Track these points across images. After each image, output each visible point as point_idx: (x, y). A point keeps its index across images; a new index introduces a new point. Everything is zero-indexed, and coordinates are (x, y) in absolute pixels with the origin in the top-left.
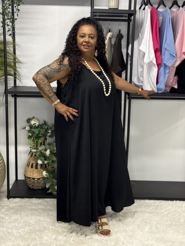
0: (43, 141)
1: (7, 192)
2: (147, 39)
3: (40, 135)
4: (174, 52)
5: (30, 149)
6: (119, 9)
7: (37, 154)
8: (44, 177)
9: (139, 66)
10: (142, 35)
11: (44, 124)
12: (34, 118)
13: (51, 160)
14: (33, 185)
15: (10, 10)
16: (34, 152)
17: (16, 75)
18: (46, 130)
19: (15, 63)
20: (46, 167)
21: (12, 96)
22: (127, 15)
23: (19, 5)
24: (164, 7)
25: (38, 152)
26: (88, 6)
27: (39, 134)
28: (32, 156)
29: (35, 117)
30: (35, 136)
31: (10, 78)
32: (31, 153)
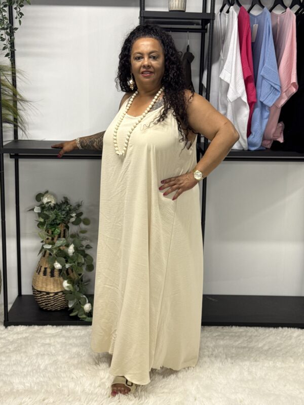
0: (62, 230)
1: (3, 316)
2: (232, 61)
3: (58, 222)
4: (277, 83)
5: (42, 244)
6: (187, 11)
7: (53, 252)
8: (66, 290)
9: (220, 106)
10: (224, 54)
11: (64, 203)
12: (47, 192)
13: (76, 263)
14: (46, 304)
15: (7, 14)
16: (48, 249)
17: (17, 122)
18: (68, 213)
19: (15, 102)
20: (68, 274)
21: (11, 157)
22: (200, 21)
23: (22, 6)
24: (260, 8)
25: (55, 248)
26: (135, 6)
27: (56, 219)
28: (44, 256)
29: (50, 191)
30: (49, 222)
31: (7, 127)
32: (43, 251)
